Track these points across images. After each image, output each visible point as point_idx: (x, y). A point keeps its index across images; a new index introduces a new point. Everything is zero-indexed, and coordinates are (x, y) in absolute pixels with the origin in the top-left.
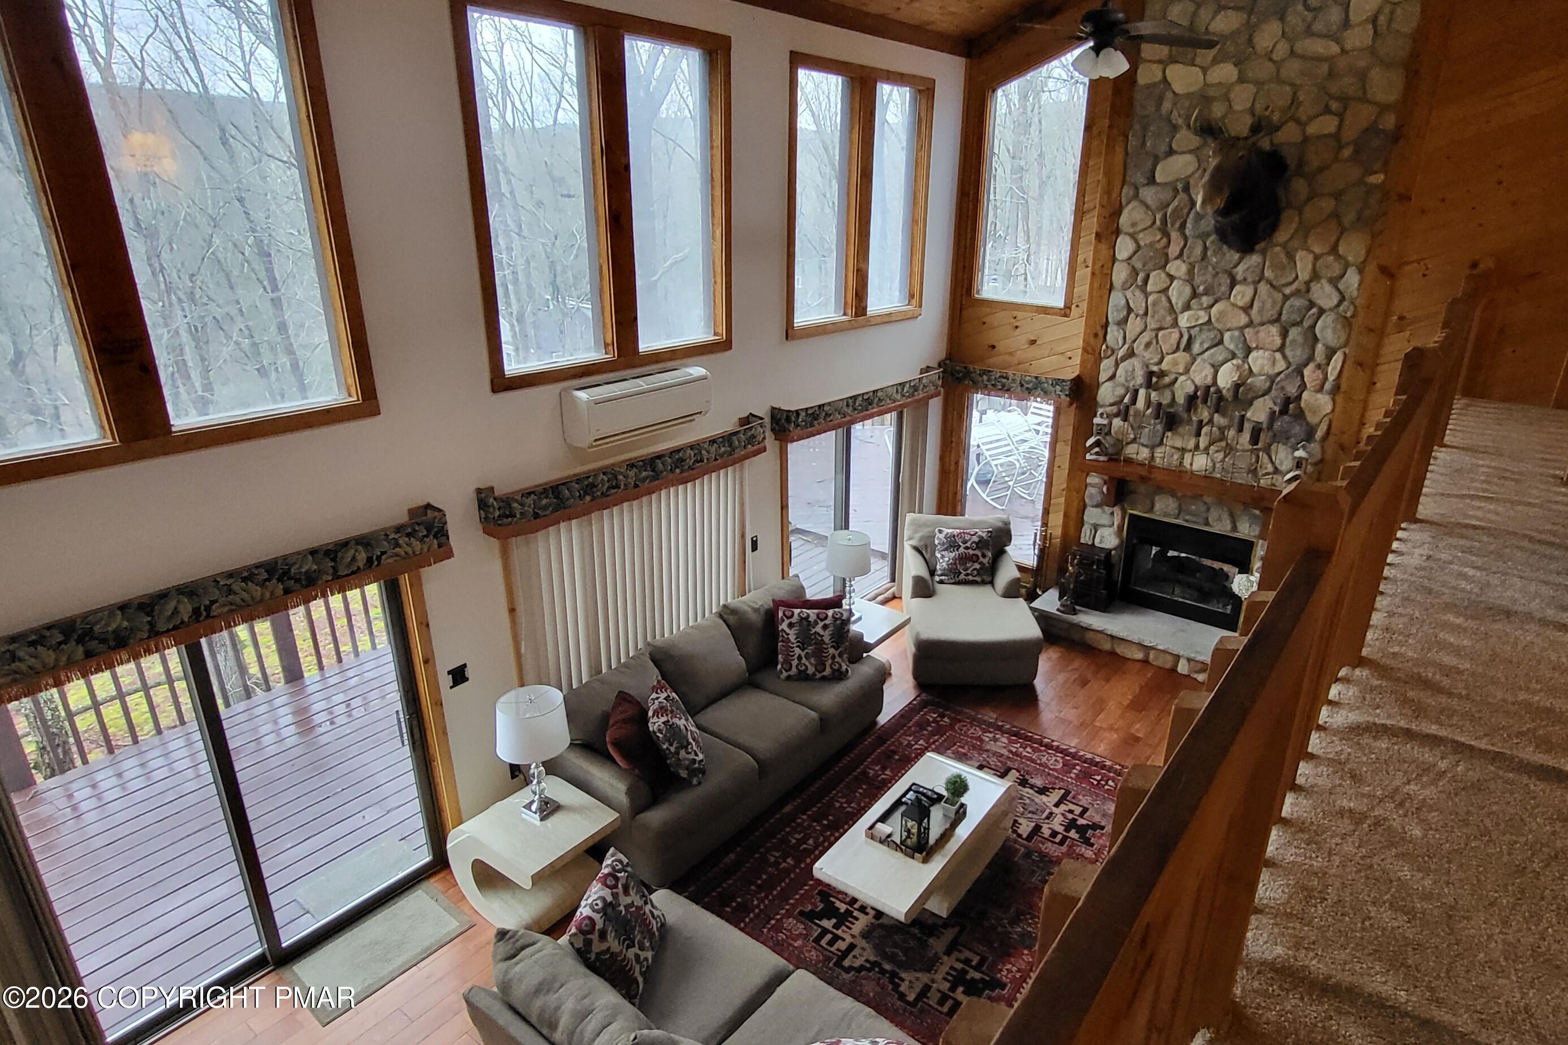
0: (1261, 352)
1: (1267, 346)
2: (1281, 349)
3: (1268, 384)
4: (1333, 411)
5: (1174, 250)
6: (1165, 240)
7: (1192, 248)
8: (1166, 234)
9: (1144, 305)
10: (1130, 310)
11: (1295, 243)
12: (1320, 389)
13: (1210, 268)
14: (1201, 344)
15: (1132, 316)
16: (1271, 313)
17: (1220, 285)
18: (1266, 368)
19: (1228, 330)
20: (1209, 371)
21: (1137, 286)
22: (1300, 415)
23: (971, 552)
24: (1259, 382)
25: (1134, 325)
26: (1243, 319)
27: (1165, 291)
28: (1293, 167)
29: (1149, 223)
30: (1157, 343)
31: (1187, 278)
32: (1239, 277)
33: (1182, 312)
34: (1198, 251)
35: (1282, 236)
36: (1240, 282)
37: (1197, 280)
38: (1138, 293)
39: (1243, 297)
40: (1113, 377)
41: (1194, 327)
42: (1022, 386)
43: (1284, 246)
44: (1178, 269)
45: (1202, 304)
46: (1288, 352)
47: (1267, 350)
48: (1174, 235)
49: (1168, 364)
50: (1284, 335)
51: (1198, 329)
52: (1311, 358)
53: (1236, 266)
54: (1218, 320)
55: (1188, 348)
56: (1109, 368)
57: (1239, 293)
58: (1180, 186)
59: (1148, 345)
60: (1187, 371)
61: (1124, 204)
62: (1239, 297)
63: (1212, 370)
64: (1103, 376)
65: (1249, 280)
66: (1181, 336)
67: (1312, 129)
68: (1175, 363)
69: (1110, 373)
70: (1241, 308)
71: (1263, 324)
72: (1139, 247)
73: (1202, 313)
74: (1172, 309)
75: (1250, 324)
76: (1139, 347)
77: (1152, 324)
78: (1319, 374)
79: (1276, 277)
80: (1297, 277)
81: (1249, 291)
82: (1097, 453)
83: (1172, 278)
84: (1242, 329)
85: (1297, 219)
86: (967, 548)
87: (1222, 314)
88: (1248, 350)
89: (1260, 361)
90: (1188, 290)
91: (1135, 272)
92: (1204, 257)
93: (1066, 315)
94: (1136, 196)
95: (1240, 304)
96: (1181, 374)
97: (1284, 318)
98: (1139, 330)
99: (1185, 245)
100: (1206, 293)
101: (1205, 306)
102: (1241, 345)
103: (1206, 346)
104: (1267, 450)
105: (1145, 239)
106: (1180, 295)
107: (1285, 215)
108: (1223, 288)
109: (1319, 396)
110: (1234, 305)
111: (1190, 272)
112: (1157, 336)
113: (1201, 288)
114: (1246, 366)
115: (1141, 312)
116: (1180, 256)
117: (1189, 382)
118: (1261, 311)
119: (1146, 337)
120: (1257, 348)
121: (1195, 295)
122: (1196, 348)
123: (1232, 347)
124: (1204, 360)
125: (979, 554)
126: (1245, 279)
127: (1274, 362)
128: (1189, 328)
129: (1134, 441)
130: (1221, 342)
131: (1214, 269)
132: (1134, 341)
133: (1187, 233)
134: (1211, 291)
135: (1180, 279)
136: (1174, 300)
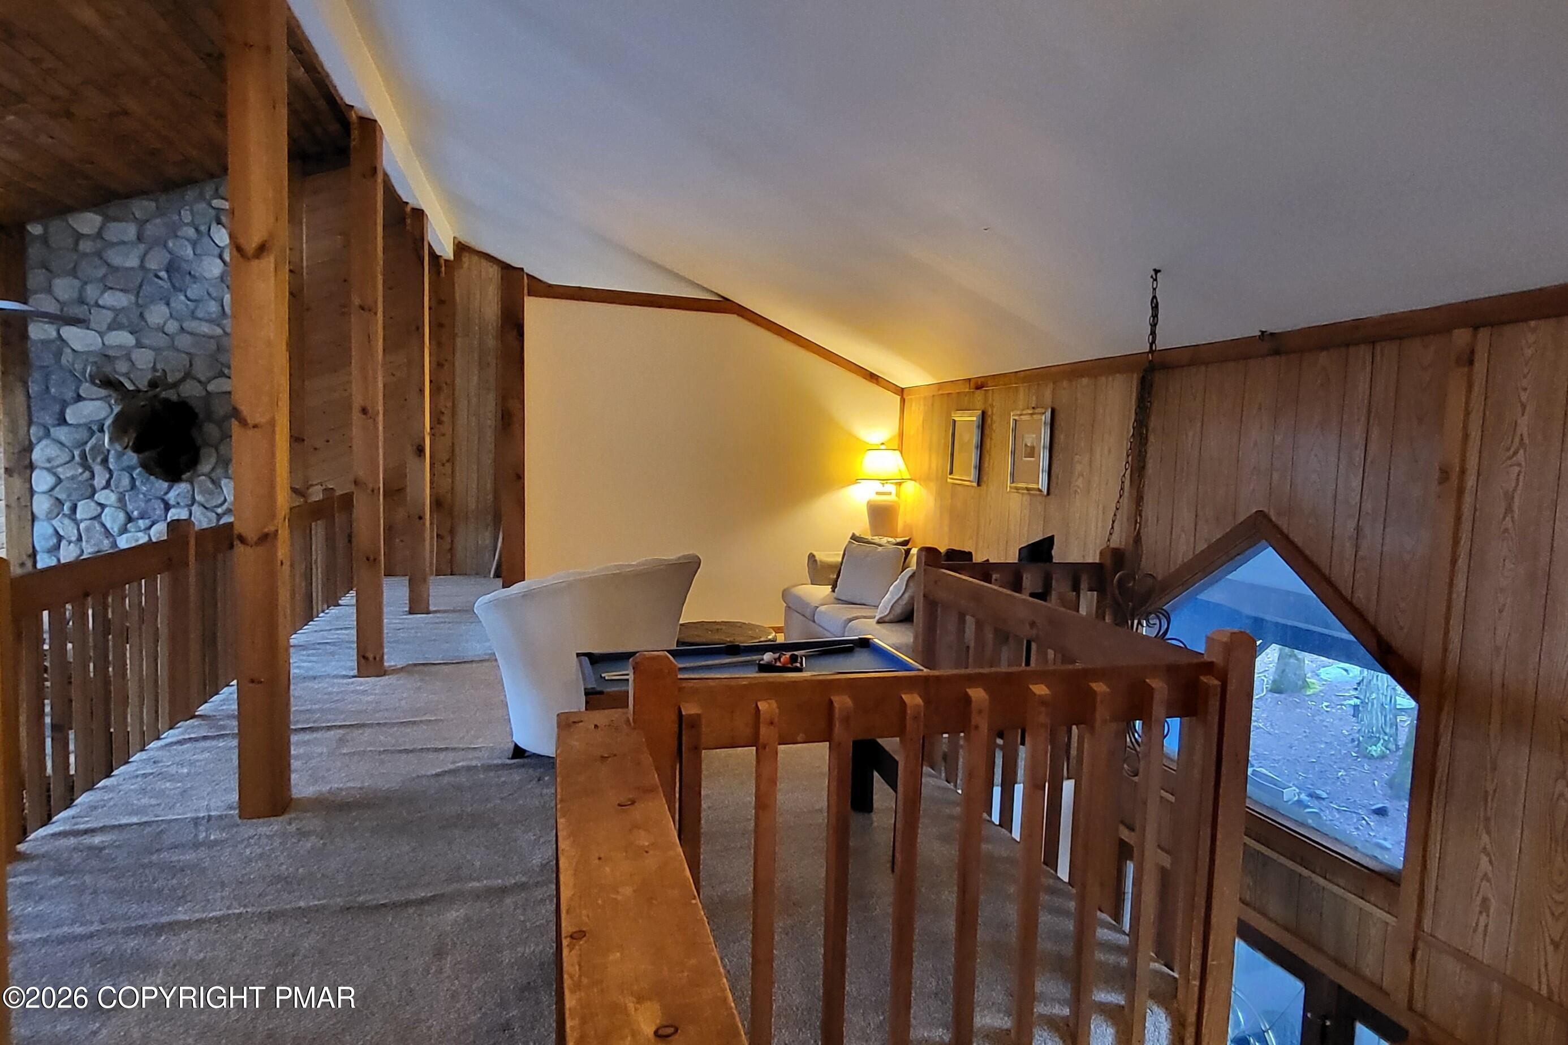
5: (99, 481)
6: (88, 473)
7: (119, 480)
8: (88, 469)
9: (75, 532)
10: (60, 538)
11: (218, 473)
13: (141, 496)
15: (62, 544)
17: (155, 509)
21: (65, 515)
25: (68, 551)
27: (97, 518)
28: (201, 416)
29: (67, 459)
31: (119, 505)
32: (172, 502)
33: (121, 535)
34: (126, 482)
35: (205, 467)
36: (174, 506)
37: (130, 507)
38: (66, 521)
43: (208, 475)
44: (107, 498)
45: (140, 527)
48: (98, 469)
53: (166, 493)
57: (174, 515)
58: (95, 428)
61: (34, 442)
65: (182, 504)
67: (211, 387)
72: (59, 480)
73: (140, 534)
74: (107, 533)
77: (89, 548)
79: (207, 501)
80: (225, 500)
81: (184, 513)
83: (103, 506)
85: (215, 455)
90: (121, 516)
91: (59, 502)
92: (133, 486)
94: (47, 435)
98: (74, 555)
99: (111, 477)
100: (142, 517)
101: (143, 527)
105: (65, 473)
106: (114, 521)
107: (203, 451)
108: (158, 512)
111: (121, 499)
113: (136, 513)
115: (72, 539)
116: (108, 486)
121: (130, 519)
126: (178, 502)
131: (145, 496)
133: (111, 467)
134: (146, 516)
135: (111, 506)
136: (108, 526)
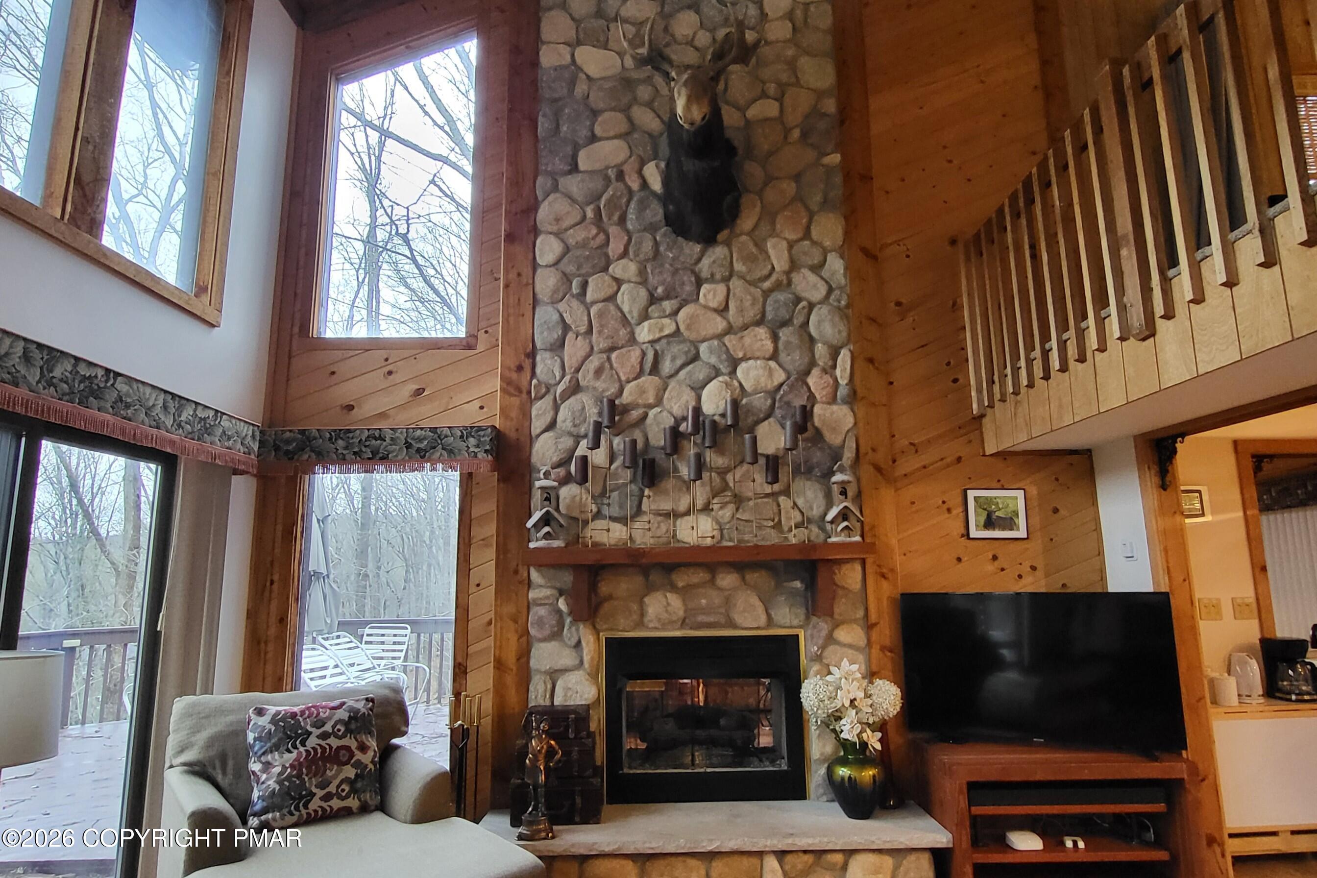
0: (751, 362)
1: (758, 354)
2: (774, 356)
3: (769, 402)
4: (855, 424)
5: (615, 247)
6: (602, 236)
7: (640, 243)
8: (602, 229)
9: (586, 318)
10: (566, 328)
11: (764, 229)
12: (833, 400)
13: (666, 266)
14: (673, 359)
15: (570, 336)
16: (751, 313)
17: (683, 284)
18: (763, 379)
19: (703, 341)
20: (688, 397)
21: (573, 296)
22: (818, 436)
23: (334, 742)
24: (760, 402)
25: (574, 348)
26: (720, 325)
27: (611, 298)
28: (740, 152)
29: (578, 218)
30: (612, 367)
31: (638, 279)
32: (705, 274)
33: (639, 324)
34: (647, 246)
35: (746, 222)
36: (707, 281)
37: (652, 280)
38: (575, 303)
39: (714, 295)
40: (552, 426)
41: (659, 339)
42: (408, 446)
43: (750, 234)
44: (624, 269)
45: (664, 311)
46: (783, 356)
47: (758, 358)
48: (613, 230)
49: (631, 394)
50: (775, 338)
51: (664, 341)
52: (813, 363)
53: (699, 260)
54: (688, 327)
55: (655, 369)
56: (544, 413)
57: (709, 291)
58: (612, 173)
59: (598, 372)
60: (659, 402)
61: (540, 198)
62: (710, 296)
63: (693, 394)
64: (537, 426)
65: (718, 276)
66: (644, 354)
67: (751, 113)
68: (642, 392)
69: (548, 418)
70: (715, 310)
71: (745, 327)
72: (567, 249)
73: (666, 321)
74: (624, 320)
75: (730, 330)
76: (586, 378)
77: (600, 342)
78: (828, 378)
79: (749, 271)
80: (773, 268)
81: (721, 289)
82: (548, 536)
83: (619, 282)
84: (720, 337)
85: (759, 204)
86: (324, 736)
87: (692, 318)
88: (734, 363)
89: (753, 373)
90: (643, 293)
91: (567, 278)
92: (657, 253)
93: (469, 347)
94: (555, 188)
95: (714, 304)
96: (651, 406)
97: (769, 316)
98: (582, 353)
99: (630, 239)
100: (667, 297)
101: (667, 313)
102: (724, 356)
103: (679, 362)
104: (787, 492)
105: (576, 236)
106: (633, 300)
107: (745, 200)
108: (688, 289)
109: (835, 408)
110: (706, 307)
111: (642, 272)
112: (609, 359)
113: (660, 290)
114: (736, 383)
115: (583, 329)
116: (625, 254)
117: (665, 414)
118: (741, 310)
119: (594, 362)
120: (745, 359)
121: (653, 300)
122: (667, 367)
123: (713, 360)
124: (680, 383)
125: (354, 745)
126: (712, 275)
127: (771, 371)
128: (652, 342)
129: (598, 515)
130: (696, 358)
131: (671, 265)
132: (578, 370)
133: (630, 227)
134: (673, 294)
135: (629, 281)
136: (626, 309)
